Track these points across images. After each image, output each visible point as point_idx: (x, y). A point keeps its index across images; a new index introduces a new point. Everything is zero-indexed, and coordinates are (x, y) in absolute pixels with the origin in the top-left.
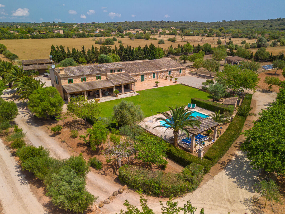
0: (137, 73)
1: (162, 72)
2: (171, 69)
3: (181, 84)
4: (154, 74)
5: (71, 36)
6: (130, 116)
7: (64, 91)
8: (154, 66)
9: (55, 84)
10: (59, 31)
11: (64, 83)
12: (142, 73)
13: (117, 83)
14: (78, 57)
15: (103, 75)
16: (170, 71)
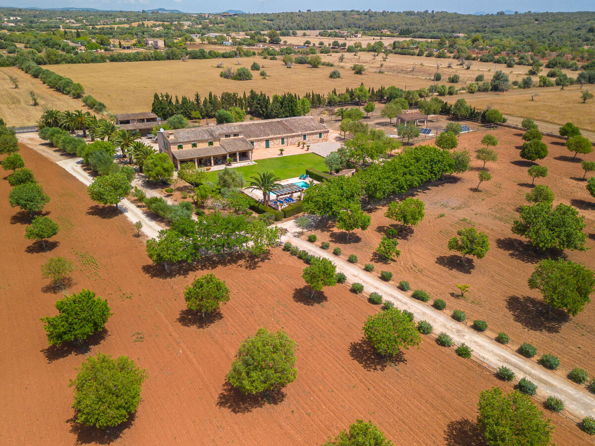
0: (260, 138)
1: (294, 136)
2: (306, 132)
3: (313, 153)
4: (283, 139)
5: (180, 56)
6: (231, 180)
7: (174, 158)
8: (285, 128)
9: (163, 149)
10: (157, 42)
11: (174, 149)
12: (266, 137)
13: (232, 149)
14: (190, 110)
15: (216, 141)
16: (305, 136)
